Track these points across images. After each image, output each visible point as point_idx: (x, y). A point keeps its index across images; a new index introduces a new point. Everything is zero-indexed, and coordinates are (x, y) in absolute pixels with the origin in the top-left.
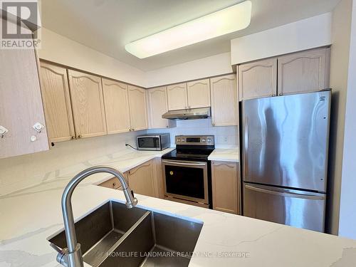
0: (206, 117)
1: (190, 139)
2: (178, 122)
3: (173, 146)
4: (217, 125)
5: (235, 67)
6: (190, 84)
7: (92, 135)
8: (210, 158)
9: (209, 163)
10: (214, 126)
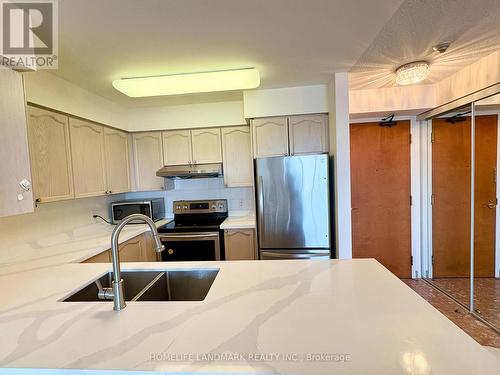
0: (216, 175)
1: (195, 205)
2: (178, 182)
3: (169, 216)
4: (229, 185)
5: (248, 120)
6: (195, 132)
7: (54, 198)
8: (222, 226)
9: (222, 232)
10: (226, 186)
